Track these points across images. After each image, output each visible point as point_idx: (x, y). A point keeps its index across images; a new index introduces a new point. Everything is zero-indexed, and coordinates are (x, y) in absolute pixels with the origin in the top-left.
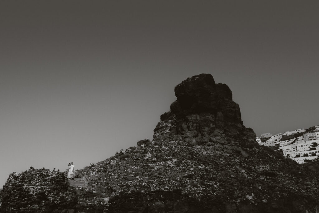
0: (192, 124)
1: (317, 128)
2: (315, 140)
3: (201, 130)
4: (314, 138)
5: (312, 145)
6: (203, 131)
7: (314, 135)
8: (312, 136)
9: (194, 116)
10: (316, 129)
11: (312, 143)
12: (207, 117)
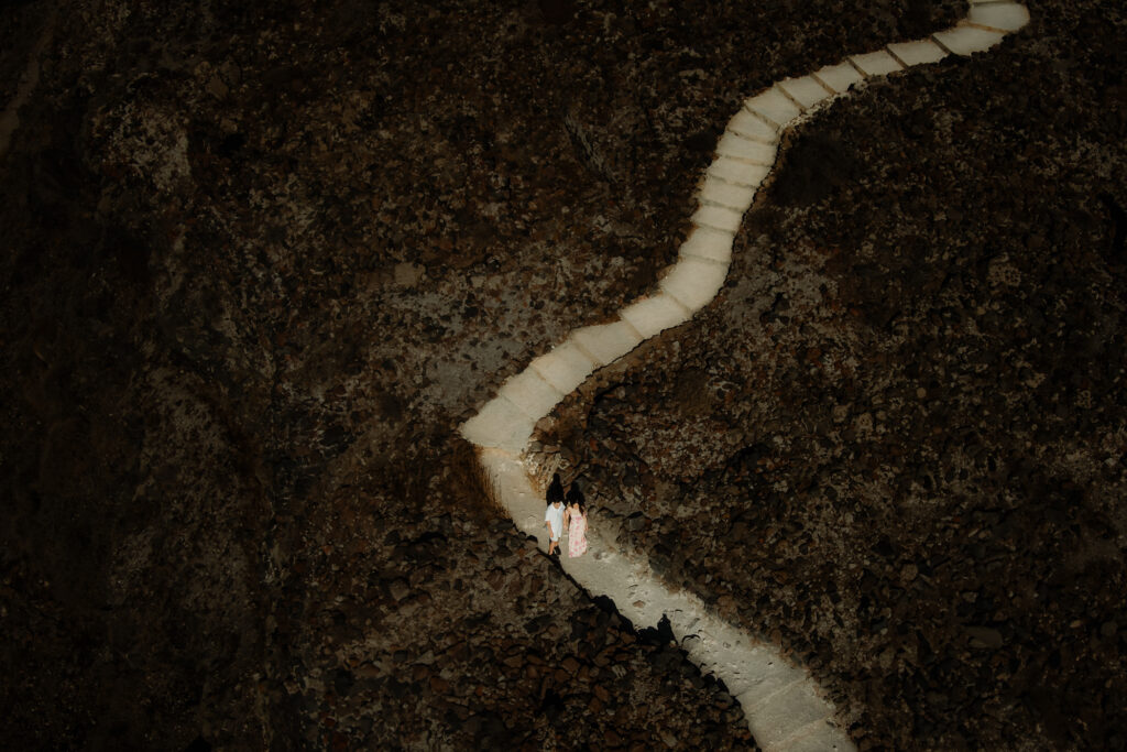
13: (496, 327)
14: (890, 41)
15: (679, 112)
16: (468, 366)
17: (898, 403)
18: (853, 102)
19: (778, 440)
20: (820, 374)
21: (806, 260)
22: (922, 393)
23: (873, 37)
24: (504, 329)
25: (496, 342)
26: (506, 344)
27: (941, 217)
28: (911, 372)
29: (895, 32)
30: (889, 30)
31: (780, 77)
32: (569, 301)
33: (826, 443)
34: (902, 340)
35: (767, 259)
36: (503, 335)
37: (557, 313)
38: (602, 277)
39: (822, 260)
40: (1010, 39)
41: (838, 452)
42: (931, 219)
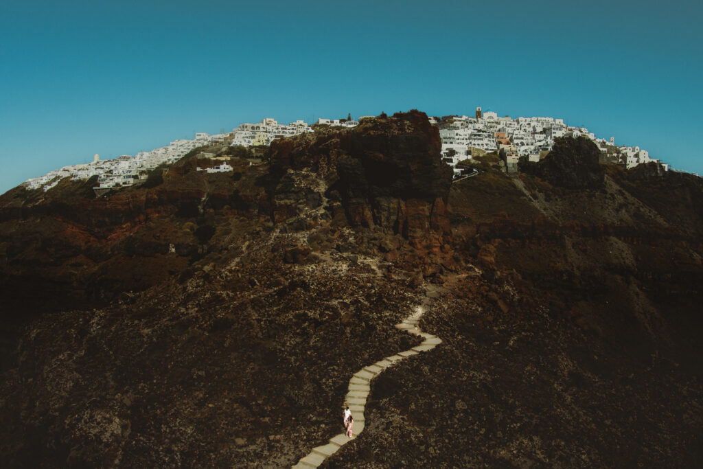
0: (386, 215)
1: (455, 121)
2: (451, 143)
3: (409, 234)
4: (451, 140)
5: (446, 153)
6: (414, 238)
7: (452, 136)
8: (448, 136)
9: (395, 201)
10: (455, 123)
11: (447, 149)
12: (421, 208)
13: (282, 453)
14: (398, 352)
15: (330, 381)
16: (275, 465)
17: (440, 445)
18: (393, 368)
19: (403, 462)
20: (411, 441)
21: (393, 412)
22: (447, 441)
23: (392, 351)
24: (285, 452)
25: (283, 457)
26: (288, 457)
27: (433, 396)
28: (441, 435)
29: (399, 349)
30: (397, 349)
31: (364, 366)
32: (308, 440)
33: (420, 460)
34: (434, 428)
35: (379, 415)
36: (285, 454)
37: (304, 445)
38: (318, 432)
39: (398, 411)
40: (438, 346)
41: (425, 461)
42: (430, 397)
